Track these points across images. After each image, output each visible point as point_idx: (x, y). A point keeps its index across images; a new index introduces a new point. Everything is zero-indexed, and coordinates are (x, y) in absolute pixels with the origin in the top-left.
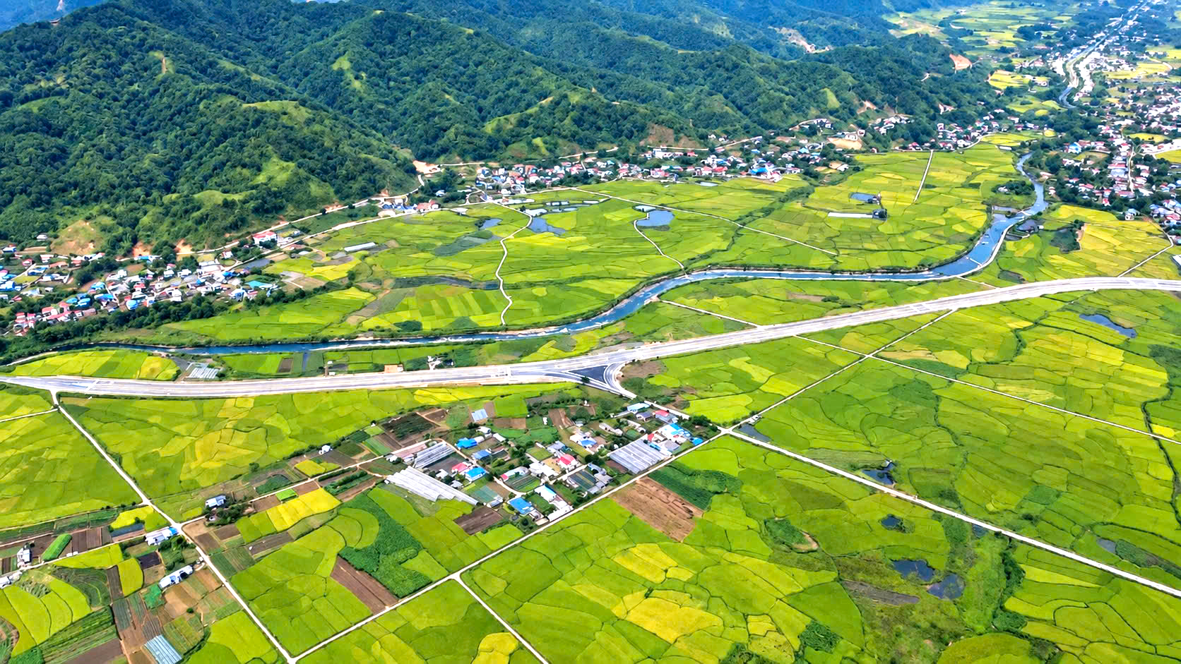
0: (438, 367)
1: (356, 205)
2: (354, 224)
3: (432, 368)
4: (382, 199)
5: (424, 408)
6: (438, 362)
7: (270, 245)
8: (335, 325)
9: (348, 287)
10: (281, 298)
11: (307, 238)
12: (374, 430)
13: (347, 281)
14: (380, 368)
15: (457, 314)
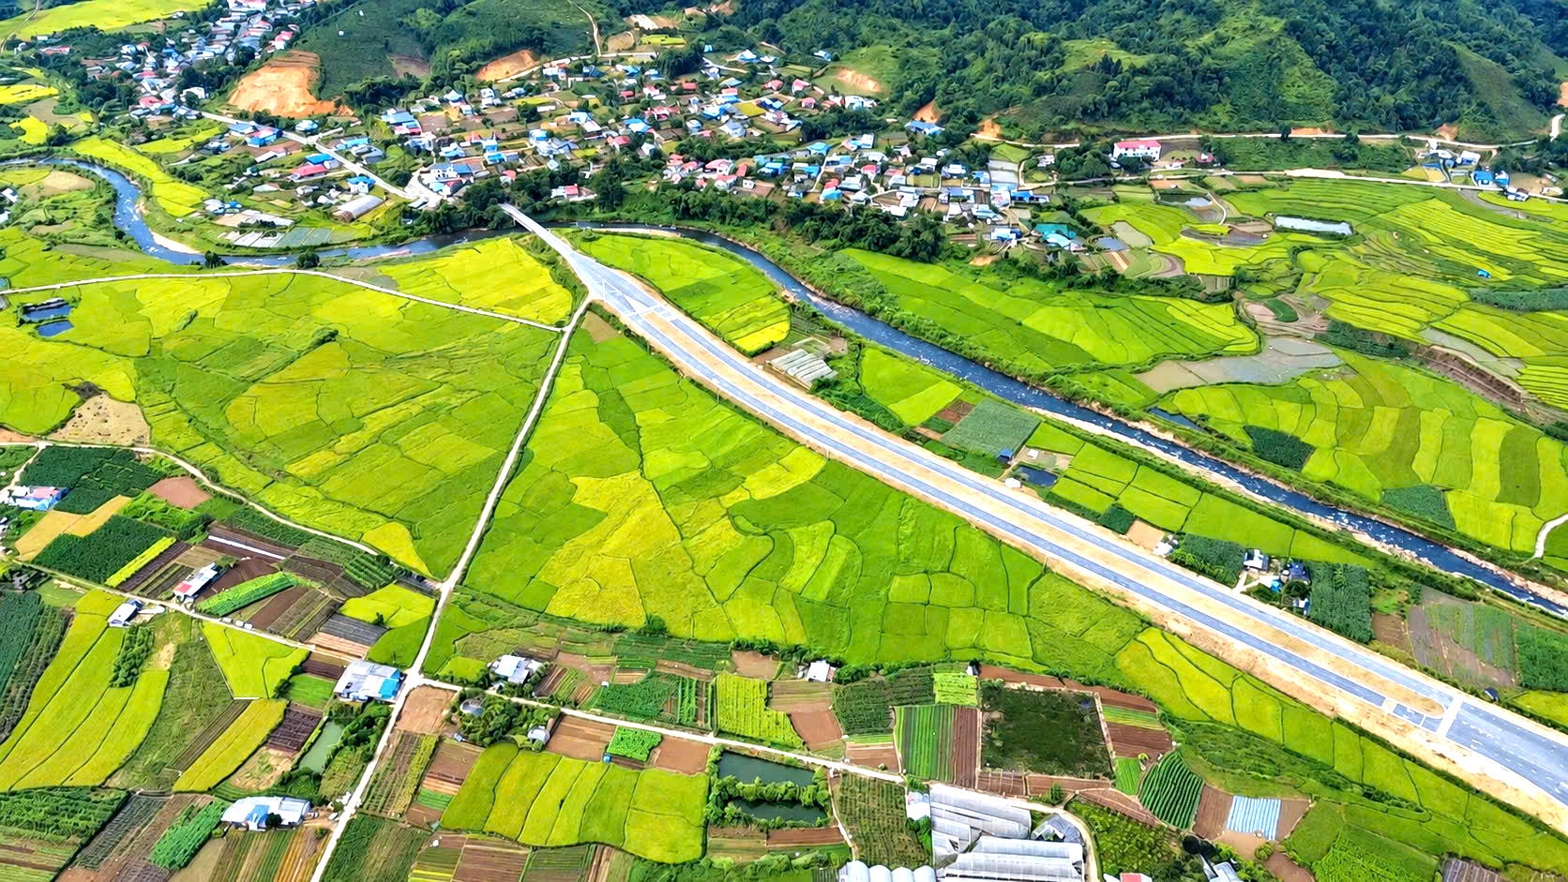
0: (1264, 594)
1: (1366, 139)
2: (1337, 175)
3: (1241, 586)
4: (1433, 142)
5: (1127, 695)
6: (1269, 580)
7: (1136, 166)
8: (1120, 373)
9: (1213, 299)
10: (1067, 275)
11: (1216, 177)
12: (956, 687)
13: (1221, 287)
14: (1118, 520)
15: (1424, 468)
